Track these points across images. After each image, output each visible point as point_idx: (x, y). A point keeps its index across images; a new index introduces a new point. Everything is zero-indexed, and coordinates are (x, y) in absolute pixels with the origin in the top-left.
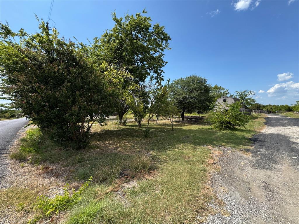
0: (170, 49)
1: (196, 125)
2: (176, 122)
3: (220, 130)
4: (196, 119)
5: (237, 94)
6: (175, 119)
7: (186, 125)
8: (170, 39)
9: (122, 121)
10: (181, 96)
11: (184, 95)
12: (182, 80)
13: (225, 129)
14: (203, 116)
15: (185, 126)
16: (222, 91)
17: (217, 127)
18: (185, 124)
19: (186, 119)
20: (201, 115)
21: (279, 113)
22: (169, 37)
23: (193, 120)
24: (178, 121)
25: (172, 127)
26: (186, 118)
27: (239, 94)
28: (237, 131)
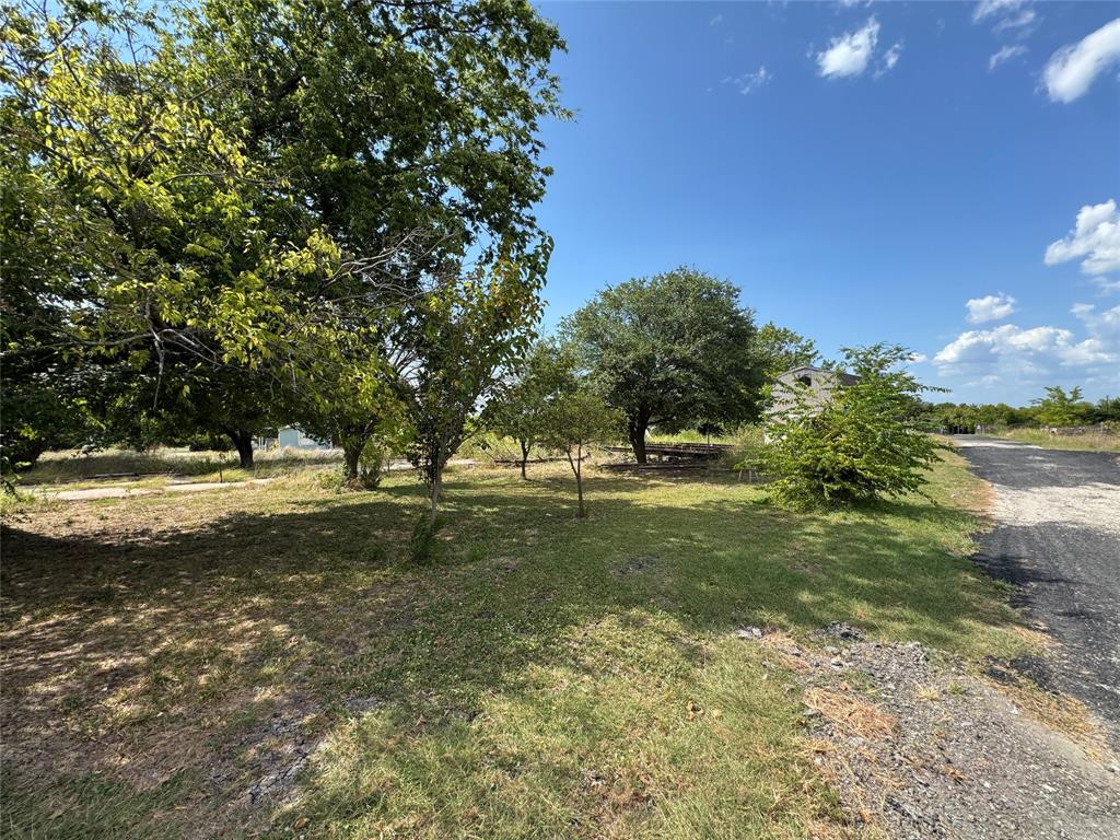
0: (569, 114)
1: (696, 481)
2: (612, 467)
3: (808, 508)
4: (696, 454)
5: (848, 358)
6: (610, 455)
7: (652, 482)
8: (561, 46)
9: (359, 470)
10: (631, 355)
11: (643, 349)
12: (635, 289)
13: (833, 506)
14: (723, 443)
15: (645, 487)
16: (792, 348)
17: (791, 495)
18: (649, 478)
19: (652, 456)
20: (713, 441)
21: (987, 432)
22: (553, 35)
23: (683, 462)
24: (621, 465)
25: (580, 497)
26: (653, 452)
27: (857, 357)
28: (887, 512)
